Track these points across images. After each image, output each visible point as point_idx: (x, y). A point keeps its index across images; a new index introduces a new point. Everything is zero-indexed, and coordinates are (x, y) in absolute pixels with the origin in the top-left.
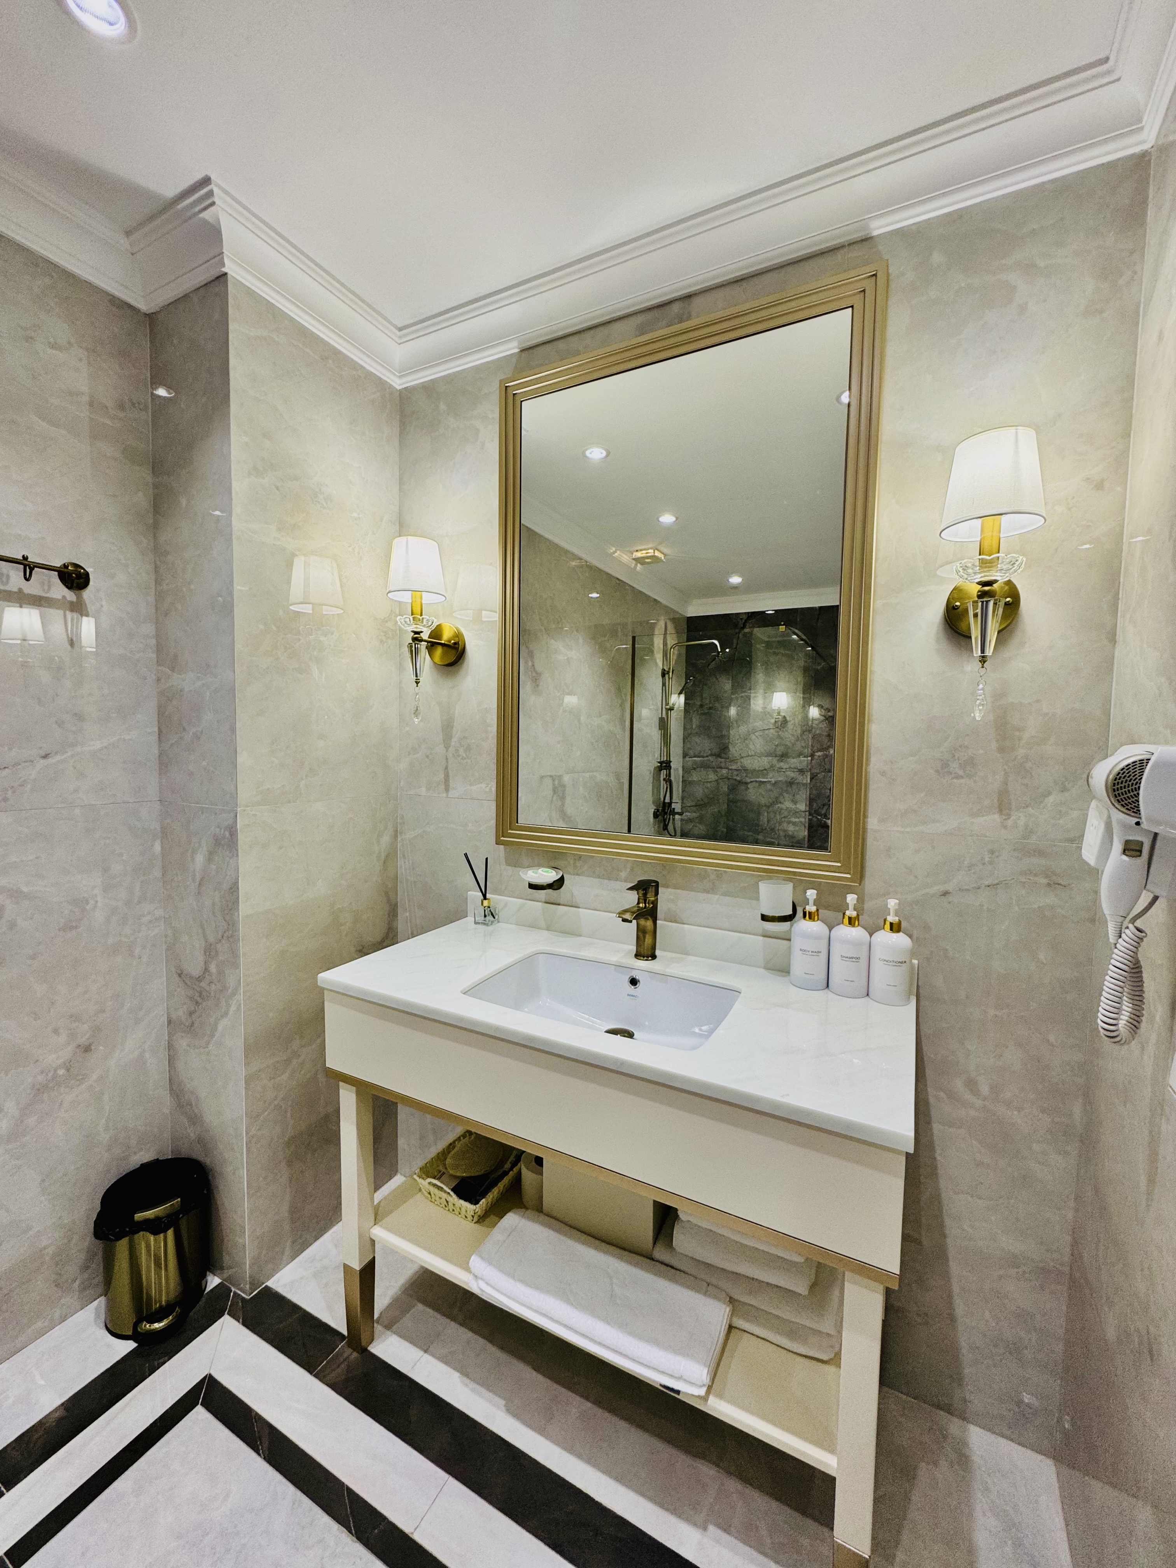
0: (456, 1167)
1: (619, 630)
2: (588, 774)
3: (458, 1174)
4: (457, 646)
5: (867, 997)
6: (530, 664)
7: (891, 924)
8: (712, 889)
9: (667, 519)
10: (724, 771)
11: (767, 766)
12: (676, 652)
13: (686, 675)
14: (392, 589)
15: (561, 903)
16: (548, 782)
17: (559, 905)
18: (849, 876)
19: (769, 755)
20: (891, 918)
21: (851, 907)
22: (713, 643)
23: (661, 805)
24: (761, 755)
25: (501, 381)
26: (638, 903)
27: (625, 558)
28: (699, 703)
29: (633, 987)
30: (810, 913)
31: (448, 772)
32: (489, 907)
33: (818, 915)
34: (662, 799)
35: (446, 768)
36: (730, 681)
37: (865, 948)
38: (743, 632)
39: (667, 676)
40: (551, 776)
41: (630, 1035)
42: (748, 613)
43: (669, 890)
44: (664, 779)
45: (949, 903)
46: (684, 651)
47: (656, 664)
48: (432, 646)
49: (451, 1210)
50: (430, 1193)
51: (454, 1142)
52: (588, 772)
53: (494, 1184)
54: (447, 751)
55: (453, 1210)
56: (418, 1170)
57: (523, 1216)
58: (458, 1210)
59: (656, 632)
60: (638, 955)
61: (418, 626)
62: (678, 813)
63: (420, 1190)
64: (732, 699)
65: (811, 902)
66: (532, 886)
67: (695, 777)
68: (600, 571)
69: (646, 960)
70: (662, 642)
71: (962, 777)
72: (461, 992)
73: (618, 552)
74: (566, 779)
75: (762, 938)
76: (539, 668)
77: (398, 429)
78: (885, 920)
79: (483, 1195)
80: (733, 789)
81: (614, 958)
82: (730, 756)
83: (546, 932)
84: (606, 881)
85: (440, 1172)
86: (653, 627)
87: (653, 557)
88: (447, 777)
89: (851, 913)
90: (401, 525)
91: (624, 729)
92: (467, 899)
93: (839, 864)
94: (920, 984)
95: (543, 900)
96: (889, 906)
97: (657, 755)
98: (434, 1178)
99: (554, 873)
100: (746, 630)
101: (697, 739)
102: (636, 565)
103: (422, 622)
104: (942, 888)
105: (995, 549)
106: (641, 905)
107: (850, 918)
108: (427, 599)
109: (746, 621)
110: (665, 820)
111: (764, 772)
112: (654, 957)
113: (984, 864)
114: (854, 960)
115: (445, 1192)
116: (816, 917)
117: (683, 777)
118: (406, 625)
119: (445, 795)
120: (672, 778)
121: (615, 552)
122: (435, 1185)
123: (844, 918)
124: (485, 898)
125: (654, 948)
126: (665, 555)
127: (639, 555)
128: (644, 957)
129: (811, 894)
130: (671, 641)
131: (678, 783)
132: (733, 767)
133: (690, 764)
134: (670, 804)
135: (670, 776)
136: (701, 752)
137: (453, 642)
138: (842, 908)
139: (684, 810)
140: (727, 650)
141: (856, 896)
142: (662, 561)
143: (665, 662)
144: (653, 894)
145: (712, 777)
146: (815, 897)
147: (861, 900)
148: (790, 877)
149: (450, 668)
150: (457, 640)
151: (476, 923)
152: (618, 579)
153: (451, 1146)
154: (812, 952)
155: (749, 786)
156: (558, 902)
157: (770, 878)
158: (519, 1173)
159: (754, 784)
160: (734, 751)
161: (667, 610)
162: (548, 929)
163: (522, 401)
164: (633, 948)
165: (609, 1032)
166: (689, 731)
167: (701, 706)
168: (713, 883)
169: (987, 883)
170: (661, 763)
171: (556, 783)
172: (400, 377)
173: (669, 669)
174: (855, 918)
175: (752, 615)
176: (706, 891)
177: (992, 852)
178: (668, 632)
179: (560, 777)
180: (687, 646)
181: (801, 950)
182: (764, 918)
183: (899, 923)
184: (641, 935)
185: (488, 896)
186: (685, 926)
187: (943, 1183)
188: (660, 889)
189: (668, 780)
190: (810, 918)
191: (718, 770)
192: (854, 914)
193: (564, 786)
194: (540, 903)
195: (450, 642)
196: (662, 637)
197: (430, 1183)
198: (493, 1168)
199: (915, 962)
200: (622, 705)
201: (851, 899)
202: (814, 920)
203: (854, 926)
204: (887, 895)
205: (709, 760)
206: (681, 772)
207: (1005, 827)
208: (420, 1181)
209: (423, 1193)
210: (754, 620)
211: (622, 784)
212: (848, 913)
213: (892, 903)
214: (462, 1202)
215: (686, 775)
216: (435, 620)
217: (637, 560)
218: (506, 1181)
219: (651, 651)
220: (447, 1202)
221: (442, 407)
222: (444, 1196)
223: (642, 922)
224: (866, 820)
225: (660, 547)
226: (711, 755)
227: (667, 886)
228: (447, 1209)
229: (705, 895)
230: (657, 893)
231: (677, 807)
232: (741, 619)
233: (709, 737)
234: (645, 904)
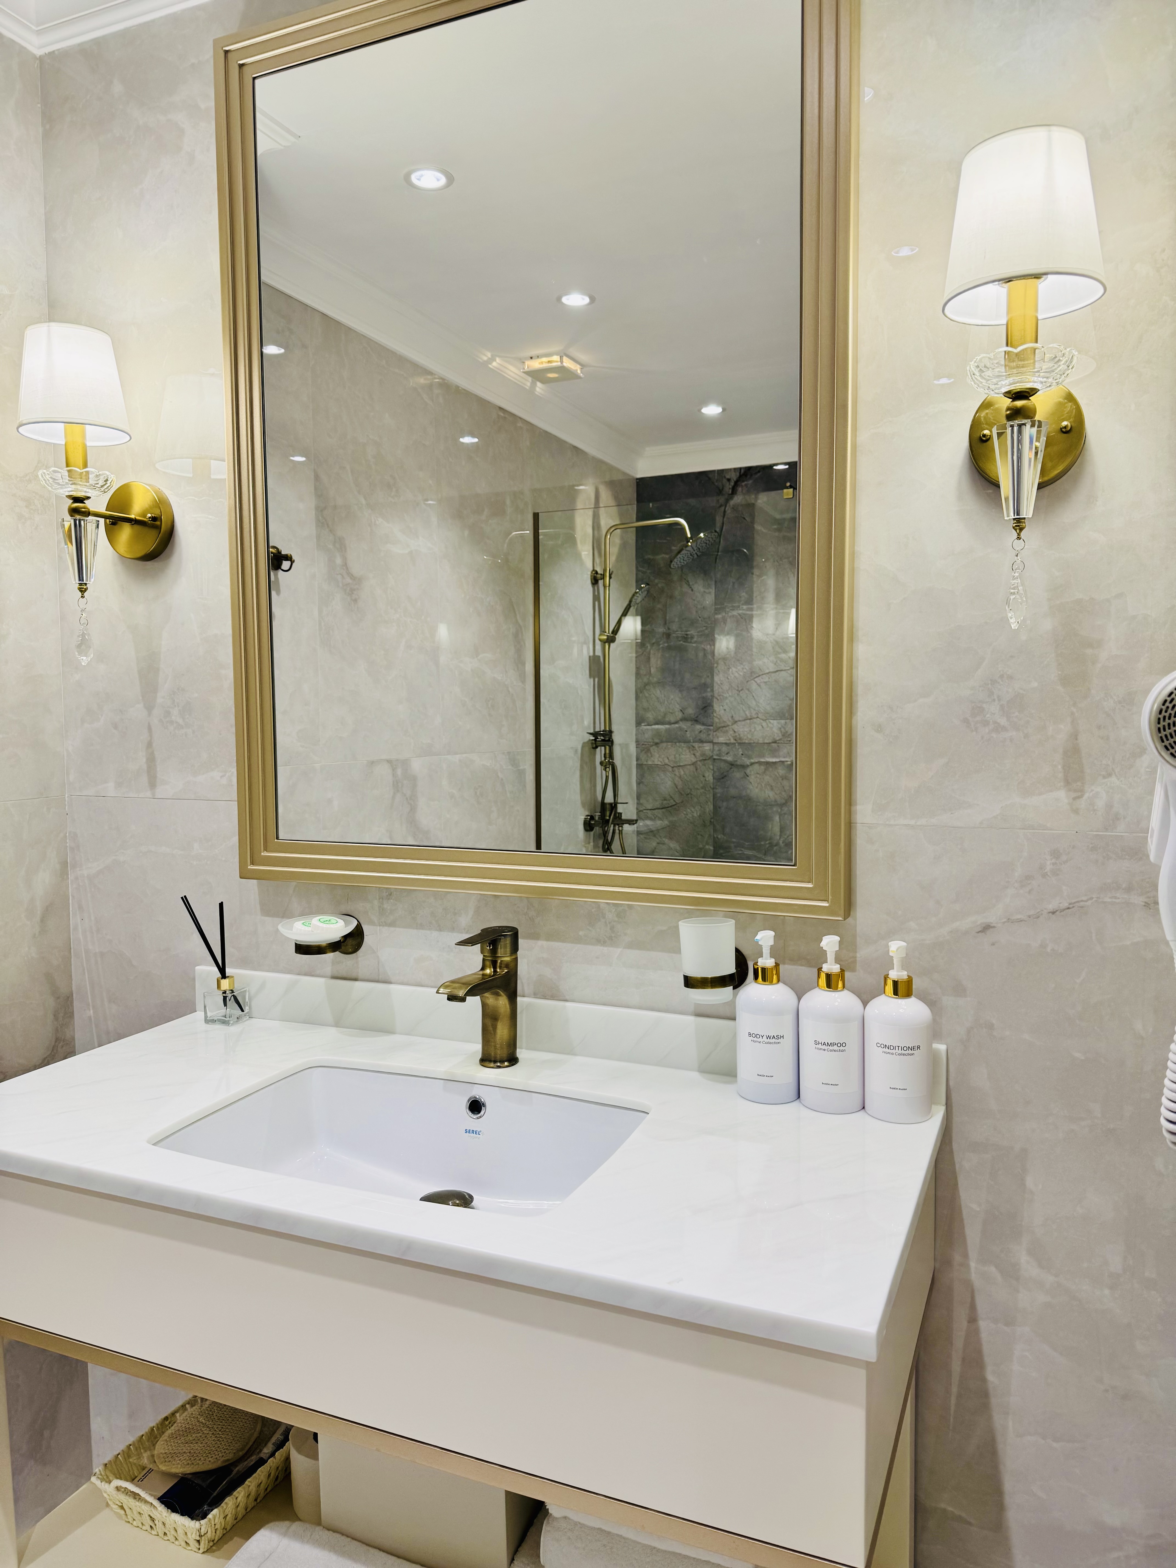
0: (169, 1457)
1: (508, 502)
2: (458, 756)
3: (174, 1470)
4: (158, 523)
5: (862, 1112)
6: (339, 561)
7: (895, 983)
8: (611, 938)
9: (576, 300)
10: (707, 747)
11: (778, 736)
12: (618, 541)
13: (637, 581)
14: (23, 419)
15: (360, 976)
16: (383, 771)
17: (356, 980)
18: (825, 904)
19: (780, 715)
20: (894, 975)
21: (831, 957)
22: (678, 524)
23: (599, 809)
24: (768, 716)
25: (215, 42)
26: (483, 969)
27: (513, 371)
28: (661, 630)
29: (475, 1116)
30: (763, 969)
31: (152, 753)
32: (232, 991)
33: (778, 974)
34: (600, 798)
35: (150, 745)
36: (713, 591)
37: (855, 1026)
38: (732, 503)
39: (601, 582)
40: (389, 761)
41: (464, 1200)
42: (740, 469)
43: (540, 943)
44: (601, 763)
45: (993, 944)
46: (632, 538)
47: (582, 563)
48: (114, 524)
49: (161, 1534)
50: (122, 1507)
51: (173, 1414)
52: (456, 753)
53: (239, 1481)
54: (150, 714)
55: (165, 1534)
56: (101, 1468)
57: (285, 1534)
58: (173, 1532)
59: (579, 504)
60: (486, 1060)
61: (79, 487)
62: (631, 822)
63: (108, 1505)
64: (716, 622)
65: (766, 951)
66: (302, 949)
67: (657, 758)
68: (467, 395)
69: (499, 1067)
70: (590, 522)
71: (1004, 729)
72: (149, 1142)
73: (498, 360)
74: (417, 766)
75: (692, 1018)
76: (356, 569)
77: (41, 130)
78: (886, 978)
79: (216, 1502)
80: (722, 778)
81: (442, 1069)
82: (716, 720)
83: (333, 1030)
84: (435, 934)
85: (144, 1469)
86: (571, 494)
87: (561, 369)
88: (151, 760)
89: (831, 967)
90: (52, 305)
91: (522, 677)
92: (194, 979)
93: (810, 885)
94: (951, 1083)
95: (329, 973)
96: (891, 954)
97: (587, 721)
98: (132, 1480)
99: (341, 923)
100: (738, 499)
101: (658, 692)
102: (533, 385)
103: (87, 480)
104: (981, 920)
105: (1030, 334)
106: (488, 971)
107: (828, 976)
108: (95, 438)
109: (736, 483)
110: (605, 834)
111: (773, 745)
112: (513, 1060)
113: (1044, 876)
114: (835, 1047)
115: (146, 1502)
116: (775, 977)
117: (637, 760)
118: (56, 486)
119: (149, 794)
120: (617, 760)
121: (493, 359)
122: (127, 1492)
123: (819, 977)
124: (224, 976)
125: (512, 1044)
126: (583, 366)
127: (536, 365)
128: (495, 1062)
129: (766, 938)
130: (608, 519)
131: (629, 770)
132: (722, 740)
133: (648, 735)
134: (614, 806)
135: (611, 756)
136: (665, 714)
137: (149, 515)
138: (817, 959)
139: (642, 815)
140: (702, 535)
141: (837, 938)
142: (578, 377)
143: (597, 560)
144: (508, 950)
145: (687, 757)
146: (772, 943)
147: (847, 945)
148: (733, 910)
149: (149, 564)
150: (157, 513)
151: (207, 1021)
152: (501, 408)
153: (167, 1421)
154: (768, 1037)
155: (748, 771)
156: (354, 975)
157: (705, 913)
158: (287, 1460)
159: (756, 766)
160: (721, 711)
161: (599, 466)
162: (337, 1024)
163: (254, 78)
164: (477, 1048)
165: (430, 1198)
166: (645, 680)
167: (668, 636)
168: (612, 928)
169: (1051, 907)
170: (595, 734)
171: (399, 772)
172: (39, 33)
173: (605, 570)
174: (838, 975)
175: (746, 473)
176: (599, 942)
177: (1056, 854)
178: (601, 505)
179: (405, 763)
180: (637, 528)
181: (749, 1034)
182: (689, 982)
183: (909, 982)
184: (489, 1022)
185: (228, 971)
186: (568, 1004)
187: (998, 1419)
188: (521, 941)
189: (609, 764)
190: (764, 979)
191: (696, 745)
192: (835, 968)
193: (414, 779)
194: (321, 980)
195: (145, 516)
196: (590, 513)
197: (118, 1489)
198: (241, 1454)
199: (942, 1047)
200: (517, 637)
201: (830, 943)
202: (771, 982)
203: (836, 989)
204: (891, 934)
205: (680, 729)
206: (633, 748)
207: (1076, 811)
208: (104, 1486)
209: (112, 1509)
210: (750, 482)
211: (521, 773)
212: (826, 968)
213: (896, 947)
214: (176, 1518)
215: (643, 757)
216: (112, 477)
217: (537, 375)
218: (261, 1474)
219: (571, 539)
220: (153, 1520)
221: (118, 88)
222: (145, 1508)
223: (490, 999)
224: (853, 808)
225: (573, 352)
226: (684, 719)
227: (535, 936)
228: (154, 1532)
229: (598, 949)
230: (515, 948)
231: (627, 810)
232: (729, 480)
233: (680, 687)
234: (495, 968)
